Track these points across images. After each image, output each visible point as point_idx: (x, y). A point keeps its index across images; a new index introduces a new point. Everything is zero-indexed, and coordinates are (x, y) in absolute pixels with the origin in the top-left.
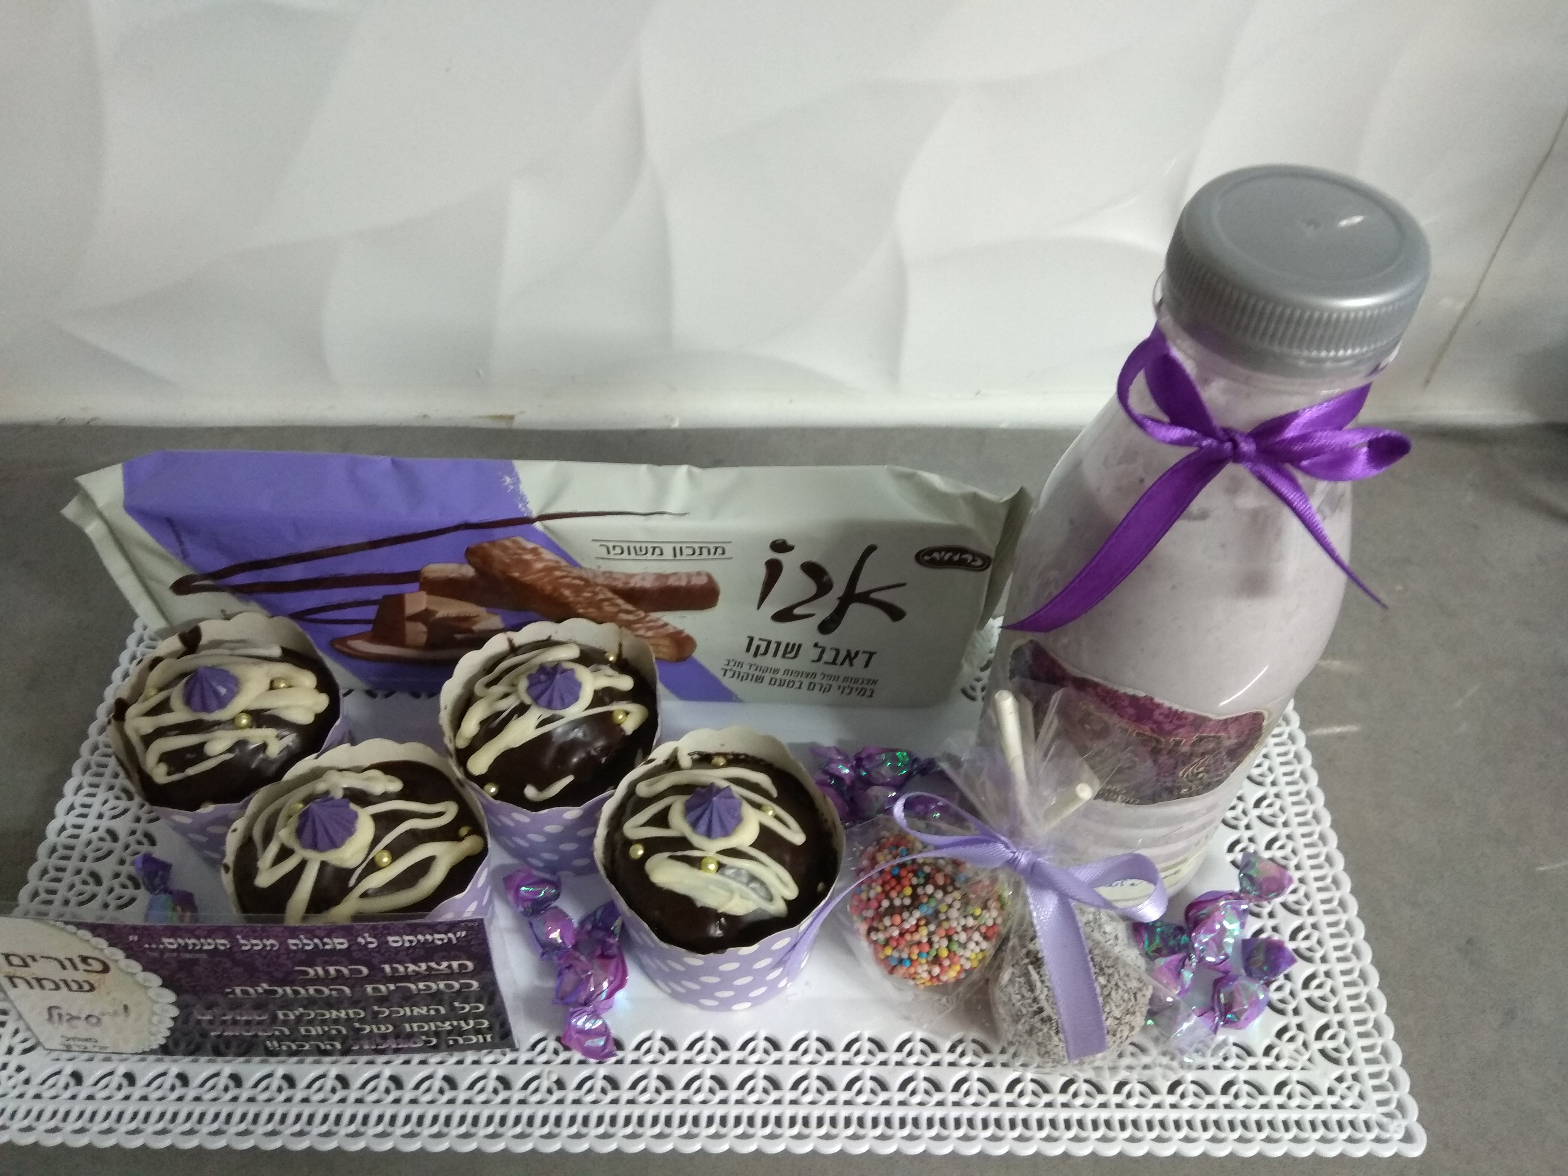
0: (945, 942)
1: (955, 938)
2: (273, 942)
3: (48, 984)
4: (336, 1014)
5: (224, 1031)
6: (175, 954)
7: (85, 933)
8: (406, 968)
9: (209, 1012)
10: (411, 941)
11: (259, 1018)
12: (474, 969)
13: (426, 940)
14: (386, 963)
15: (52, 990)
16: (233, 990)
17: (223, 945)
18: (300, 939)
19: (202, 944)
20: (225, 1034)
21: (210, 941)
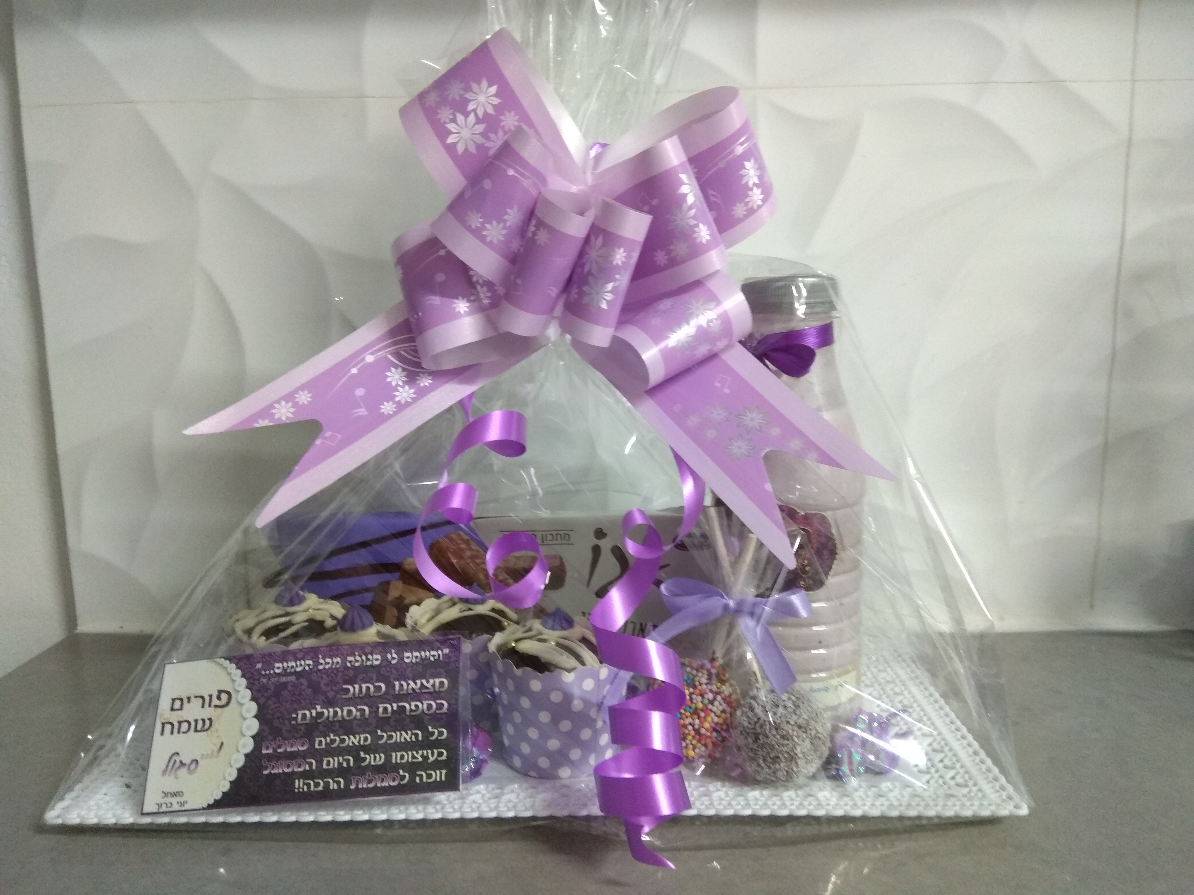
0: (700, 698)
1: (706, 696)
2: (339, 660)
3: (185, 726)
4: (352, 740)
5: (273, 768)
6: (276, 679)
7: (232, 667)
8: (408, 684)
9: (273, 743)
10: (417, 657)
11: (301, 749)
12: (448, 688)
13: (426, 656)
14: (398, 680)
15: (184, 733)
16: (297, 714)
17: (309, 665)
18: (354, 656)
19: (297, 666)
20: (273, 772)
21: (303, 662)
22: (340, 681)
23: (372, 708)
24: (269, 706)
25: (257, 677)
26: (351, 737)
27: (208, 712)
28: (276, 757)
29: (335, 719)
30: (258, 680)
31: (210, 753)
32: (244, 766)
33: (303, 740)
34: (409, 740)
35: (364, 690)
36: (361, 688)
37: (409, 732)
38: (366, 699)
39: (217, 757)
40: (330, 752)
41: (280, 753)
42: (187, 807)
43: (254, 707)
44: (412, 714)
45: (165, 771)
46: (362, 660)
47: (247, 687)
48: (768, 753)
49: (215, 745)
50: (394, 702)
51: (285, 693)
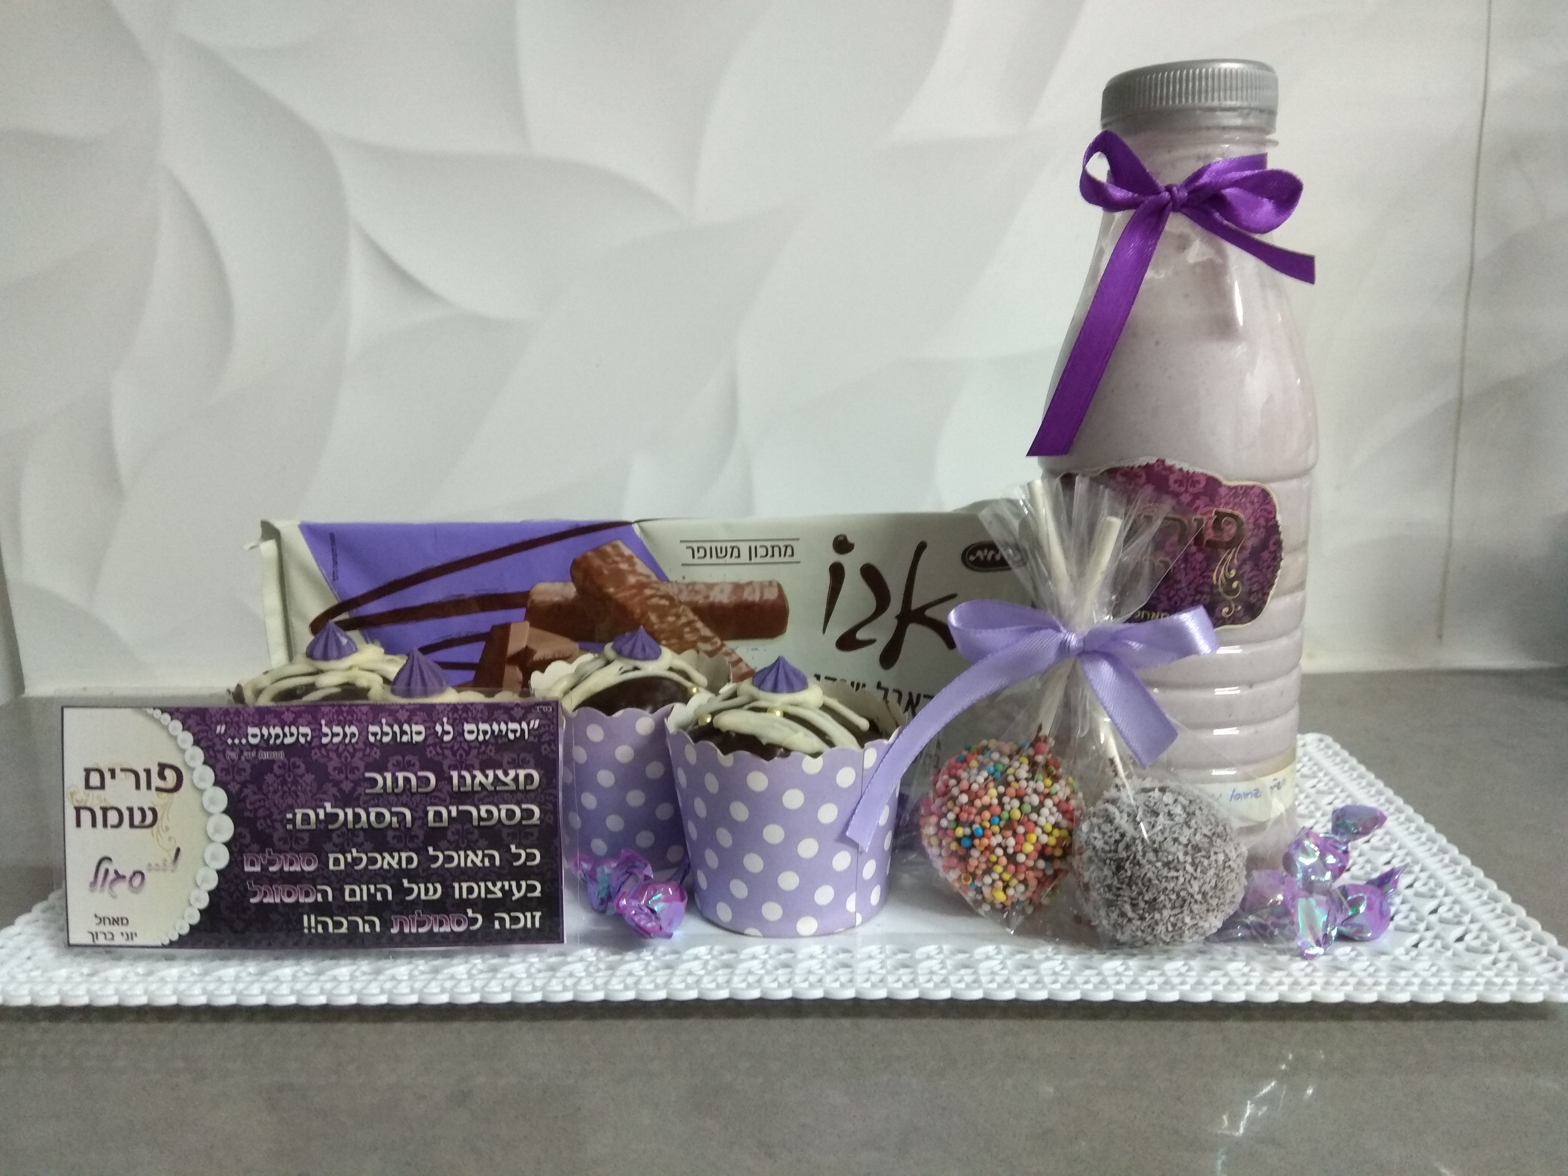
0: (1016, 803)
1: (1026, 799)
2: (354, 729)
3: (113, 817)
4: (388, 861)
5: (265, 895)
6: (253, 754)
7: (176, 726)
8: (474, 777)
9: (260, 857)
10: (485, 733)
11: (307, 868)
12: (539, 786)
13: (500, 731)
14: (455, 768)
15: (113, 827)
16: (295, 815)
17: (305, 735)
18: (381, 725)
19: (285, 735)
20: (265, 900)
21: (294, 729)
22: (361, 765)
23: (416, 812)
24: (246, 797)
25: (218, 747)
26: (386, 855)
27: (146, 798)
28: (266, 879)
29: (357, 826)
30: (224, 752)
31: (160, 863)
32: (218, 888)
33: (308, 856)
34: (479, 864)
35: (401, 782)
36: (395, 780)
37: (480, 853)
38: (404, 796)
39: (173, 871)
40: (352, 875)
41: (274, 873)
42: (137, 941)
43: (221, 798)
44: (482, 824)
45: (94, 883)
46: (394, 733)
47: (205, 763)
48: (1140, 893)
49: (167, 851)
50: (453, 804)
51: (269, 778)
